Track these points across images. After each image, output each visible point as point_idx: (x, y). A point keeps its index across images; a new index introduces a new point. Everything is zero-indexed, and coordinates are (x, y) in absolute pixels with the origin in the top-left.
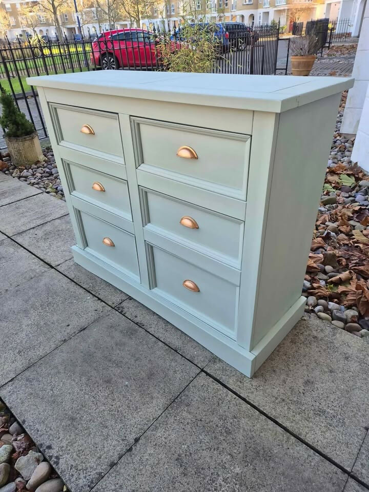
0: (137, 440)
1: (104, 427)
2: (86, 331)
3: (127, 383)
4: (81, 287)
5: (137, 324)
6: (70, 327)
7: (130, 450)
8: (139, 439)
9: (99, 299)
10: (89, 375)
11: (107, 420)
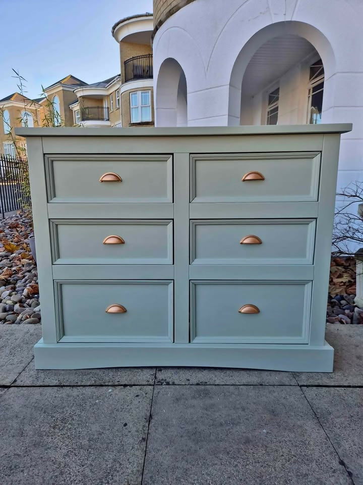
0: (342, 463)
1: (305, 476)
2: (155, 418)
3: (264, 431)
4: (84, 386)
5: (198, 384)
6: (130, 425)
7: (350, 474)
8: (342, 461)
9: (125, 386)
10: (222, 449)
11: (298, 469)
